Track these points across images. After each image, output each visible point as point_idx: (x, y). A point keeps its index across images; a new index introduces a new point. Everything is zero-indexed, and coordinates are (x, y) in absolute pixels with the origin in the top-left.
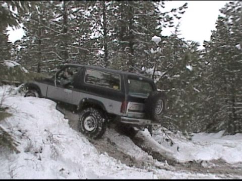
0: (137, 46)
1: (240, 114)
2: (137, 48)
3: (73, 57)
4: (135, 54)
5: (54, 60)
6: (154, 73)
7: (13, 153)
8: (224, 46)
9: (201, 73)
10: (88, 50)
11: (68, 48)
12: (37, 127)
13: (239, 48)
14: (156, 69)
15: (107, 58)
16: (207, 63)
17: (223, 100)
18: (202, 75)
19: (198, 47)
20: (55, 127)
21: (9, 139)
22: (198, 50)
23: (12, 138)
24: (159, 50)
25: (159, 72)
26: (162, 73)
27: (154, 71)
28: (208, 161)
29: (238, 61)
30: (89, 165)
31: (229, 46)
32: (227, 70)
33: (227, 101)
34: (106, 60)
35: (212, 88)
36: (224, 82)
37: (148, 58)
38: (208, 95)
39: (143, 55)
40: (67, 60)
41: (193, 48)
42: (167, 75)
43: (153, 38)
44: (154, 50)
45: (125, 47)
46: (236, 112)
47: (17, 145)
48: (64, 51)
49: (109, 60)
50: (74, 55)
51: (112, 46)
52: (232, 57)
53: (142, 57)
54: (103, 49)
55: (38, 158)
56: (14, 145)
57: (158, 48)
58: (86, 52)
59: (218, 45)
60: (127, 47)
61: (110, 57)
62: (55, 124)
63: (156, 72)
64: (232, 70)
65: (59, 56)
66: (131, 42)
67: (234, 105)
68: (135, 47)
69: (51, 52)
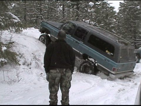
0: (81, 6)
1: (138, 45)
2: (81, 7)
3: (45, 11)
4: (79, 10)
5: (34, 13)
7: (17, 65)
8: (131, 6)
9: (118, 21)
10: (53, 8)
11: (42, 6)
13: (139, 8)
14: (91, 21)
15: (64, 12)
16: (121, 15)
17: (129, 37)
18: (118, 22)
19: (114, 9)
21: (15, 59)
22: (114, 11)
23: (16, 58)
24: (93, 10)
25: (92, 22)
26: (94, 23)
27: (90, 21)
29: (138, 16)
31: (134, 6)
32: (132, 20)
33: (131, 38)
34: (63, 13)
35: (123, 30)
36: (130, 26)
37: (87, 13)
38: (121, 34)
39: (84, 11)
40: (41, 13)
41: (111, 9)
42: (96, 24)
43: (90, 3)
44: (90, 10)
45: (74, 6)
46: (136, 44)
47: (19, 61)
48: (40, 8)
49: (65, 13)
50: (45, 10)
51: (67, 5)
52: (135, 13)
53: (84, 12)
54: (62, 7)
56: (17, 61)
57: (92, 9)
58: (52, 9)
59: (128, 5)
60: (75, 6)
61: (65, 12)
63: (91, 22)
64: (134, 20)
65: (37, 11)
66: (77, 3)
67: (135, 40)
68: (80, 6)
69: (32, 8)
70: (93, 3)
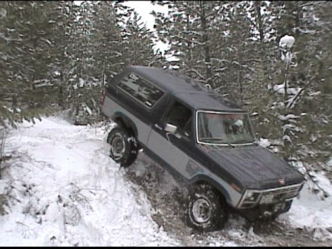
6: (286, 91)
12: (55, 180)
20: (88, 179)
25: (293, 89)
27: (286, 88)
28: (324, 229)
43: (283, 38)
55: (38, 220)
62: (89, 175)
65: (200, 75)
70: (292, 38)
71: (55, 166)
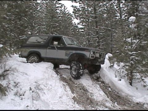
6: (132, 41)
10: (110, 28)
12: (28, 80)
20: (43, 80)
25: (135, 40)
30: (55, 104)
62: (44, 78)
65: (93, 34)
71: (28, 74)
